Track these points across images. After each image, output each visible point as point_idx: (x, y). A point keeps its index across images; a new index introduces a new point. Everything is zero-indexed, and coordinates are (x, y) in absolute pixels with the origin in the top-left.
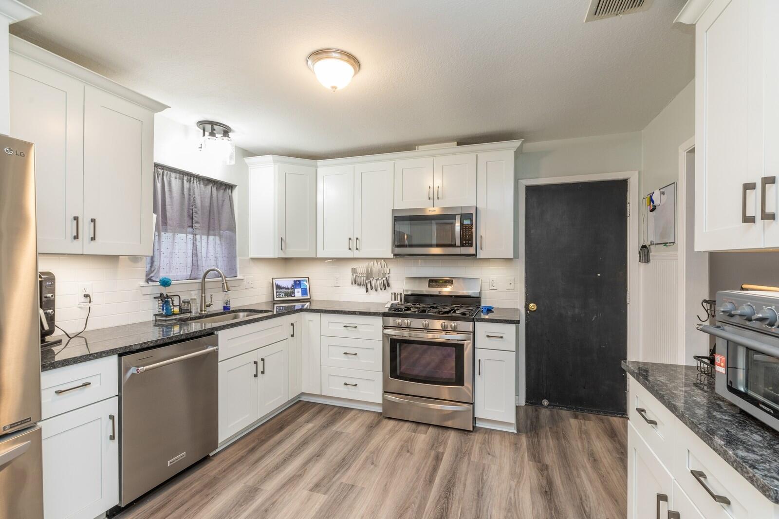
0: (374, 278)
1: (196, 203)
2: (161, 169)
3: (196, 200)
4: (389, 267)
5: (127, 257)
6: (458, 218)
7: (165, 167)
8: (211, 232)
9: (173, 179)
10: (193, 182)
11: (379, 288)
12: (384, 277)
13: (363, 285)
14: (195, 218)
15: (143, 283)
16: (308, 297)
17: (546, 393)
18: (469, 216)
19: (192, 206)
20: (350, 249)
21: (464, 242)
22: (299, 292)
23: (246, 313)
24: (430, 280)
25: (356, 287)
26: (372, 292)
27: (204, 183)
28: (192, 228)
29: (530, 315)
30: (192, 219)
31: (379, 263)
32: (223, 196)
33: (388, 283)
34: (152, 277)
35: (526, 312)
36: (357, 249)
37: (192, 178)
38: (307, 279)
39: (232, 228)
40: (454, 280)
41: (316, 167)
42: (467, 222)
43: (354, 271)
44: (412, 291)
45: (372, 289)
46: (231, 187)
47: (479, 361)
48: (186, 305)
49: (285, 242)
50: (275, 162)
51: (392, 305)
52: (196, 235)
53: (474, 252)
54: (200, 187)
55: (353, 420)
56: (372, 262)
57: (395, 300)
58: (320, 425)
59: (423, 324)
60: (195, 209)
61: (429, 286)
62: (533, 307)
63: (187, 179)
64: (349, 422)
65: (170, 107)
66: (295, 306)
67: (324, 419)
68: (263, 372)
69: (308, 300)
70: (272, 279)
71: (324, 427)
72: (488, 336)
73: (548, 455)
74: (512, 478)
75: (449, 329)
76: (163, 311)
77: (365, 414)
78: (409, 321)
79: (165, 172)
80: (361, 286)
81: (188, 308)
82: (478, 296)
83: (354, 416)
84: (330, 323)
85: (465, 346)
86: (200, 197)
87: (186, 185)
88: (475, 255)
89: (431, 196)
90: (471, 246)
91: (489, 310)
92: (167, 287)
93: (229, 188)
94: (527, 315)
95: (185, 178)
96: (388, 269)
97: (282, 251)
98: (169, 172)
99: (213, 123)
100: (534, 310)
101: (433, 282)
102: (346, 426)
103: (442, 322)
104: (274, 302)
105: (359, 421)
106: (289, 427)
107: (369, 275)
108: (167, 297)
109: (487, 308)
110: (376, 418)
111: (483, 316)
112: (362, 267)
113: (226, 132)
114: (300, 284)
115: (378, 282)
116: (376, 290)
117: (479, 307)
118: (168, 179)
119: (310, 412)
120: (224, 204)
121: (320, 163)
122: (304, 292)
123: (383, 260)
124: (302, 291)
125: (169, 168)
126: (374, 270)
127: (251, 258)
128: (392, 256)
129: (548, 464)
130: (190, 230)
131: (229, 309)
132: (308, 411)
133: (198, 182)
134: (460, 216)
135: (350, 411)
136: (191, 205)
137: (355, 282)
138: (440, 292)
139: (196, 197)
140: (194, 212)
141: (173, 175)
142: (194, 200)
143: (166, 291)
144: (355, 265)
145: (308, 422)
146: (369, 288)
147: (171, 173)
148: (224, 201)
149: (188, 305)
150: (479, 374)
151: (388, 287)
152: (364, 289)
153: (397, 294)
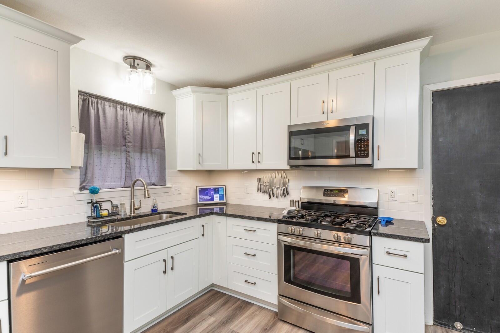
0: (275, 187)
1: (129, 126)
2: (95, 98)
3: (129, 124)
4: (289, 177)
5: (61, 170)
6: (353, 129)
7: (99, 97)
8: (144, 150)
9: (107, 107)
10: (126, 110)
11: (280, 196)
12: (284, 185)
13: (266, 192)
14: (128, 139)
15: (77, 191)
16: (225, 201)
17: (460, 315)
18: (365, 126)
19: (126, 129)
20: (253, 162)
21: (359, 153)
22: (217, 197)
23: (168, 215)
24: (325, 190)
25: (261, 194)
26: (274, 199)
27: (136, 111)
28: (126, 147)
29: (437, 228)
30: (126, 139)
31: (280, 174)
32: (154, 122)
33: (287, 191)
34: (85, 186)
35: (433, 225)
36: (259, 162)
37: (125, 107)
38: (224, 187)
39: (162, 147)
40: (349, 190)
41: (227, 95)
42: (363, 132)
43: (259, 180)
44: (308, 199)
45: (274, 196)
46: (161, 114)
47: (378, 279)
48: (115, 209)
49: (202, 157)
50: (194, 92)
51: (289, 212)
52: (129, 152)
53: (370, 163)
54: (133, 115)
55: (251, 317)
56: (274, 173)
57: (294, 206)
58: (220, 321)
59: (315, 233)
60: (128, 131)
61: (324, 195)
62: (442, 220)
63: (121, 107)
64: (246, 320)
65: (84, 39)
66: (214, 208)
67: (226, 313)
68: (172, 269)
69: (225, 204)
70: (197, 186)
71: (224, 323)
72: (388, 253)
75: (343, 241)
76: (94, 214)
77: (264, 312)
78: (301, 230)
79: (99, 101)
80: (265, 193)
81: (116, 212)
82: (376, 206)
83: (253, 313)
84: (234, 226)
85: (361, 263)
86: (132, 122)
87: (120, 112)
88: (371, 166)
89: (326, 110)
90: (367, 156)
91: (389, 222)
92: (95, 195)
93: (159, 115)
94: (434, 228)
95: (119, 106)
96: (287, 180)
97: (199, 165)
98: (103, 102)
99: (134, 58)
100: (442, 224)
101: (328, 191)
102: (242, 326)
103: (334, 233)
104: (198, 205)
105: (256, 319)
106: (194, 319)
107: (271, 185)
108: (97, 203)
109: (386, 220)
110: (272, 319)
111: (382, 229)
112: (266, 177)
113: (148, 66)
114: (218, 190)
115: (279, 190)
116: (277, 197)
117: (377, 218)
118: (103, 107)
119: (216, 303)
120: (155, 128)
121: (230, 91)
122: (221, 197)
123: (283, 171)
124: (220, 196)
125: (103, 98)
126: (275, 180)
127: (178, 170)
128: (288, 168)
130: (124, 148)
131: (157, 211)
132: (215, 302)
133: (131, 110)
134: (355, 126)
135: (250, 306)
136: (124, 128)
137: (260, 190)
138: (334, 201)
139: (128, 122)
140: (127, 133)
141: (107, 104)
142: (127, 124)
143: (95, 198)
144: (261, 176)
145: (211, 315)
146: (272, 195)
147: (105, 102)
148: (155, 125)
149: (116, 209)
150: (379, 294)
151: (287, 195)
152: (267, 196)
153: (296, 201)
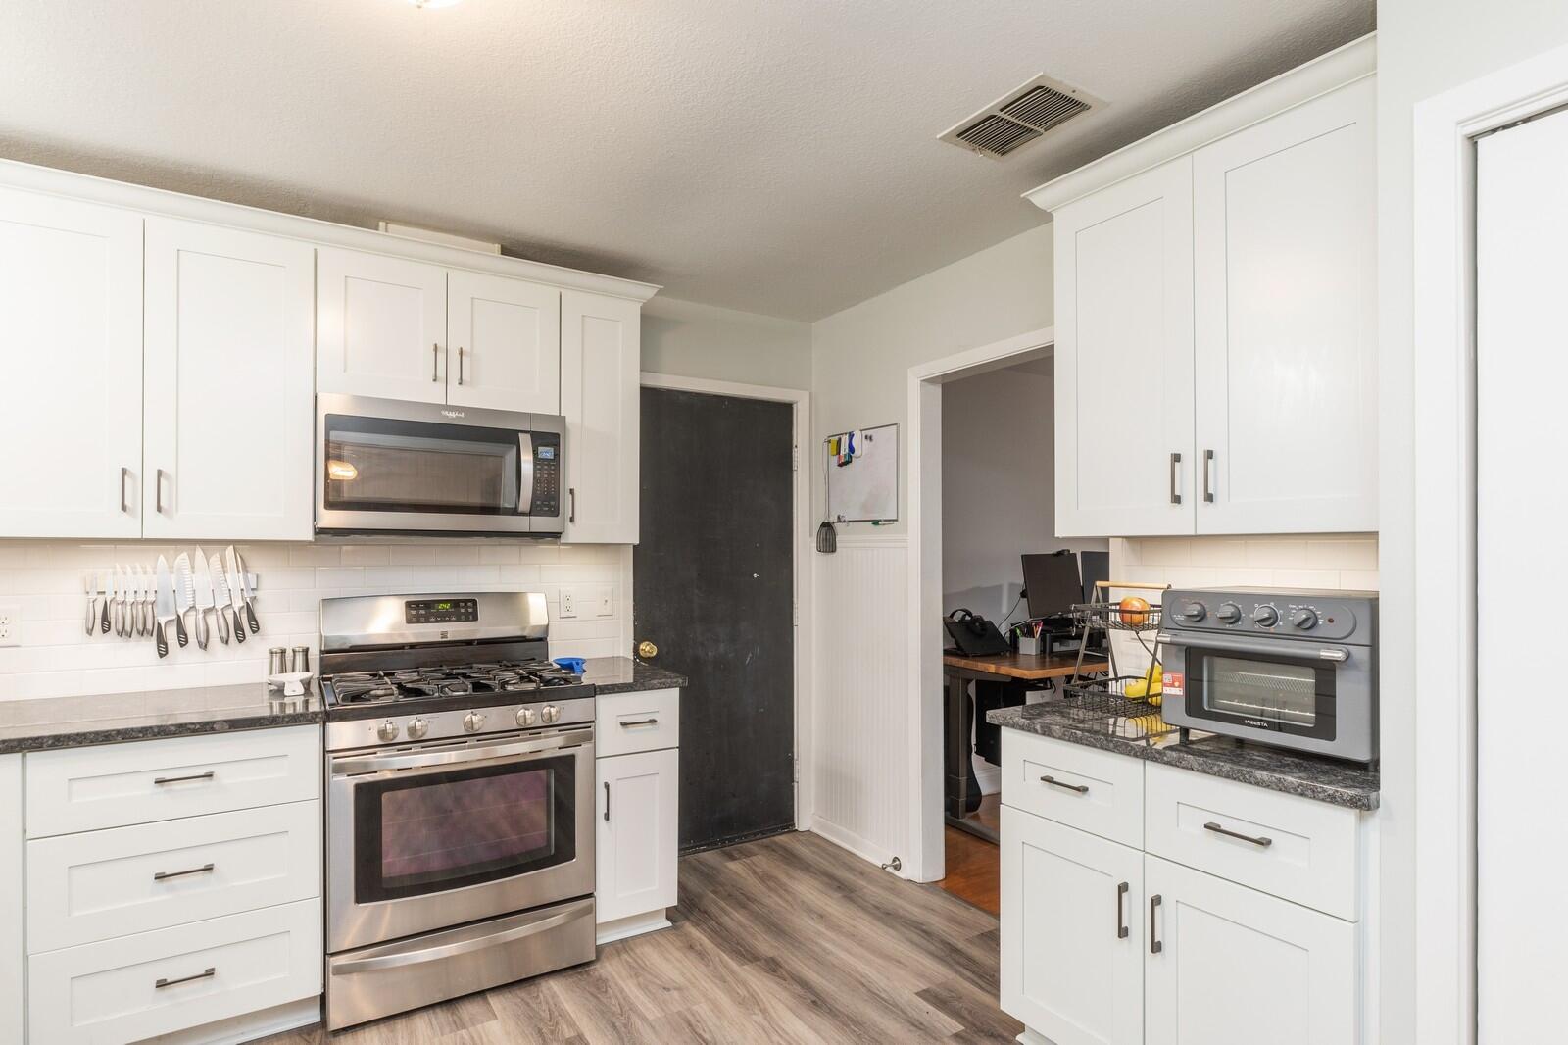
0: (191, 607)
4: (259, 568)
6: (525, 442)
11: (215, 640)
13: (143, 633)
20: (126, 509)
21: (538, 502)
24: (408, 605)
25: (108, 641)
26: (187, 655)
31: (215, 558)
33: (252, 618)
36: (159, 509)
40: (480, 602)
45: (183, 639)
47: (607, 787)
53: (558, 529)
56: (185, 555)
61: (408, 620)
62: (647, 648)
72: (624, 724)
73: (756, 939)
74: (748, 1009)
80: (136, 636)
82: (540, 634)
85: (578, 760)
88: (558, 534)
89: (441, 373)
90: (553, 511)
96: (253, 577)
101: (421, 608)
115: (211, 618)
116: (204, 646)
123: (232, 547)
126: (193, 580)
129: (772, 955)
134: (529, 436)
137: (104, 624)
138: (444, 634)
146: (173, 642)
150: (607, 819)
151: (254, 632)
152: (151, 644)
153: (294, 651)
